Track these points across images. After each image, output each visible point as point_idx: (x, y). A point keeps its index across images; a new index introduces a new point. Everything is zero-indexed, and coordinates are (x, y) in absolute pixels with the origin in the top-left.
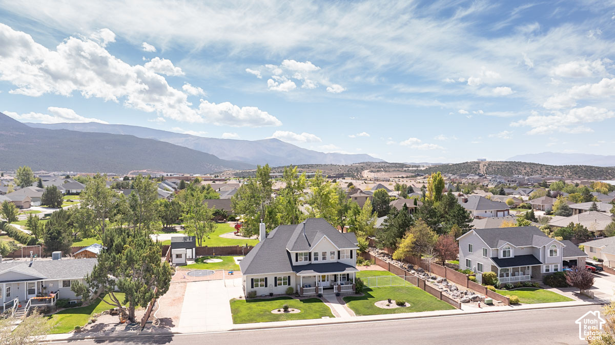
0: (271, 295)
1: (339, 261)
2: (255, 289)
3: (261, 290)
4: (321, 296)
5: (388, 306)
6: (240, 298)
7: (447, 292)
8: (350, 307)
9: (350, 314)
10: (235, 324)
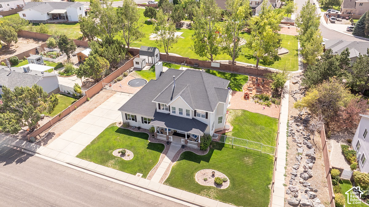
0: (139, 128)
2: (128, 121)
3: (133, 123)
4: (169, 143)
5: (205, 180)
6: (120, 124)
7: (293, 177)
8: (173, 168)
9: (162, 179)
10: (77, 156)
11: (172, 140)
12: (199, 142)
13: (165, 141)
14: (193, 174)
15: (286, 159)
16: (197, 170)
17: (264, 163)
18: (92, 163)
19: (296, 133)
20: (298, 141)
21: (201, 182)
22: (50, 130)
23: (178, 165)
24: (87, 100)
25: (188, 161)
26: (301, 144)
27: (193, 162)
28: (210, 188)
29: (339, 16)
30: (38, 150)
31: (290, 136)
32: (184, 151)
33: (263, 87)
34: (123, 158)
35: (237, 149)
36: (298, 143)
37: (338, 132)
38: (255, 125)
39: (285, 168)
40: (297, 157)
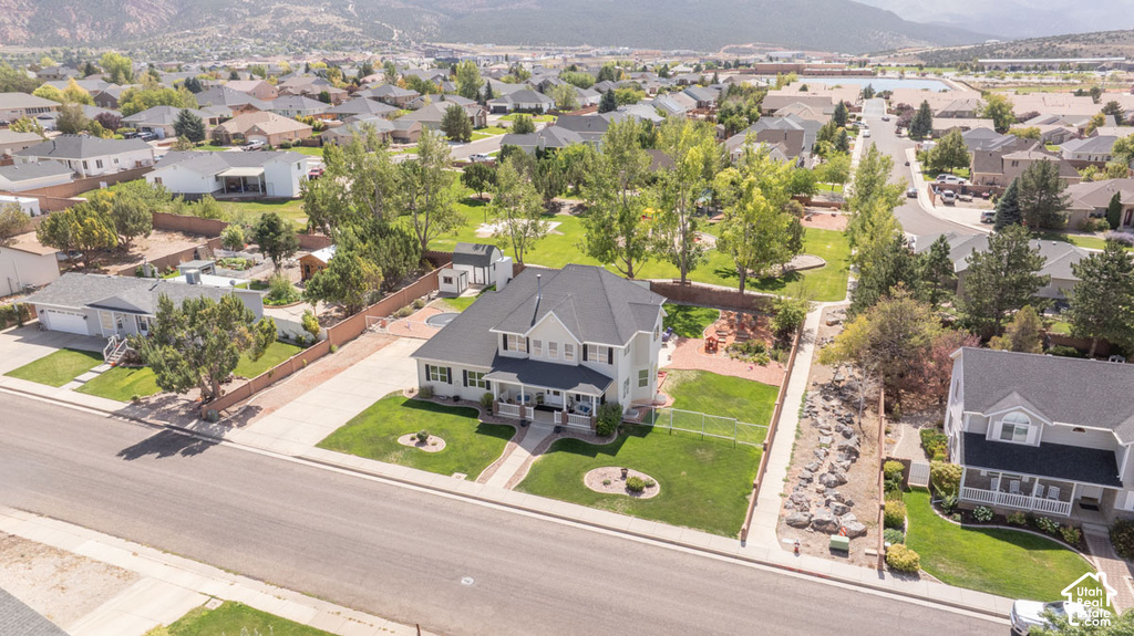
0: (457, 399)
1: (584, 363)
2: (432, 382)
3: (442, 388)
4: (525, 424)
5: (605, 484)
6: (411, 392)
7: (804, 483)
8: (534, 465)
9: (510, 482)
10: (318, 445)
11: (532, 417)
12: (594, 415)
13: (516, 421)
14: (578, 474)
15: (792, 454)
16: (587, 468)
17: (741, 460)
18: (353, 457)
19: (822, 413)
20: (823, 425)
21: (597, 487)
22: (250, 402)
23: (544, 460)
24: (331, 351)
25: (570, 455)
26: (829, 429)
27: (580, 456)
28: (616, 497)
29: (965, 190)
30: (227, 435)
31: (806, 417)
32: (560, 437)
33: (753, 330)
34: (423, 448)
35: (682, 435)
36: (821, 428)
37: (921, 411)
38: (727, 397)
39: (788, 469)
40: (817, 450)
